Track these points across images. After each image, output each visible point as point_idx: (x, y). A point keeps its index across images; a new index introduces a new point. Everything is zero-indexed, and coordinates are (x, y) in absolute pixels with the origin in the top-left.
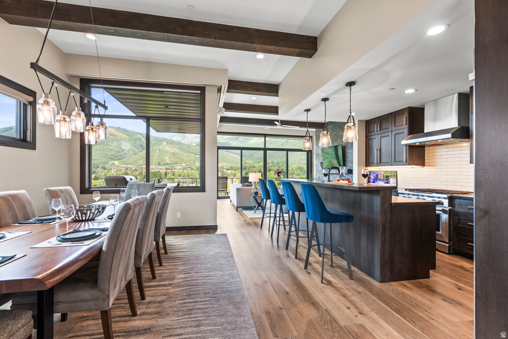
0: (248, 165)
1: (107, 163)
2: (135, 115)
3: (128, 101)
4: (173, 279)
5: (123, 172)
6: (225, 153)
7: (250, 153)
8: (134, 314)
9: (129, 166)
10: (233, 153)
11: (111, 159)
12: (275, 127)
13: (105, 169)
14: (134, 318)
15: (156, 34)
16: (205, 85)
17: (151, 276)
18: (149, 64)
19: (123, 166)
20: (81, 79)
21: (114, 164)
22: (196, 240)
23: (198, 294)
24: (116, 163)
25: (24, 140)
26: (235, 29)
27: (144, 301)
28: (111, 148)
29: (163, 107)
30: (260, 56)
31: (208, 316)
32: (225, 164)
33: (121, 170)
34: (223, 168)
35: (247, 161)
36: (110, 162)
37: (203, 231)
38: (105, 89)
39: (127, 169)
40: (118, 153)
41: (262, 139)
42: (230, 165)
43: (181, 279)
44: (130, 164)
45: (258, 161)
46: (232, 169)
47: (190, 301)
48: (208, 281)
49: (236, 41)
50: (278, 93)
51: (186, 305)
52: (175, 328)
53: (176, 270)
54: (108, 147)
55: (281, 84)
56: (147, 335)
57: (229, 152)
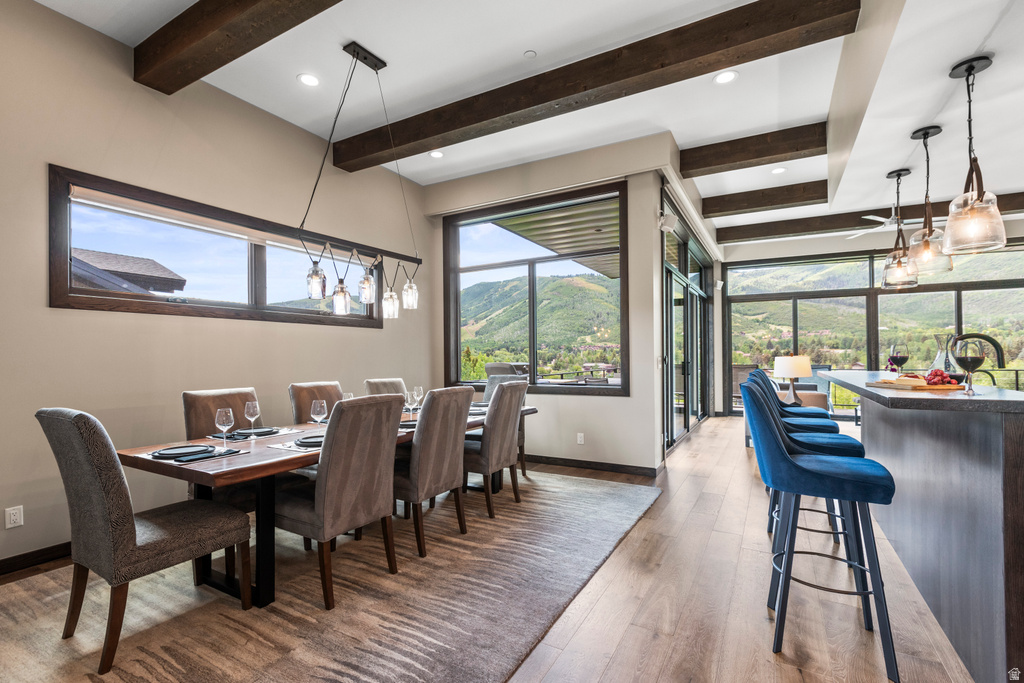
0: (901, 334)
1: (573, 339)
2: (556, 254)
3: (536, 233)
4: (486, 541)
5: (598, 355)
6: (825, 306)
7: (908, 301)
8: (393, 570)
9: (609, 344)
10: (850, 305)
11: (581, 333)
12: (879, 229)
13: (570, 350)
14: (391, 575)
15: (493, 122)
16: (626, 177)
17: (457, 527)
18: (524, 168)
19: (600, 344)
20: (444, 218)
21: (584, 342)
22: (591, 490)
23: (495, 576)
24: (588, 339)
25: (370, 316)
26: (625, 51)
27: (421, 559)
28: (580, 313)
29: (593, 231)
30: (725, 76)
31: (472, 612)
32: (827, 333)
33: (595, 352)
34: (820, 344)
35: (899, 324)
36: (579, 339)
37: (624, 476)
38: (494, 221)
39: (605, 350)
40: (591, 321)
41: (862, 265)
42: (841, 335)
43: (497, 545)
44: (610, 341)
45: (940, 321)
46: (846, 344)
47: (474, 580)
48: (532, 561)
49: (628, 77)
50: (826, 145)
51: (462, 584)
52: (416, 608)
53: (503, 530)
54: (575, 311)
55: (830, 118)
56: (381, 602)
57: (837, 303)
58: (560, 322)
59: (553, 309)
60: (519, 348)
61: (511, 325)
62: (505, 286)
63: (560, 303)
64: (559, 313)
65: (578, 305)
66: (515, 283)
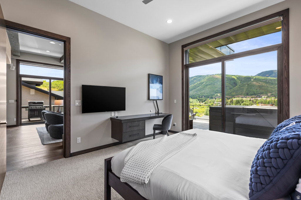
58: (209, 89)
59: (207, 85)
60: (195, 97)
61: (193, 90)
62: (192, 78)
63: (209, 83)
64: (209, 86)
65: (215, 84)
66: (195, 78)
